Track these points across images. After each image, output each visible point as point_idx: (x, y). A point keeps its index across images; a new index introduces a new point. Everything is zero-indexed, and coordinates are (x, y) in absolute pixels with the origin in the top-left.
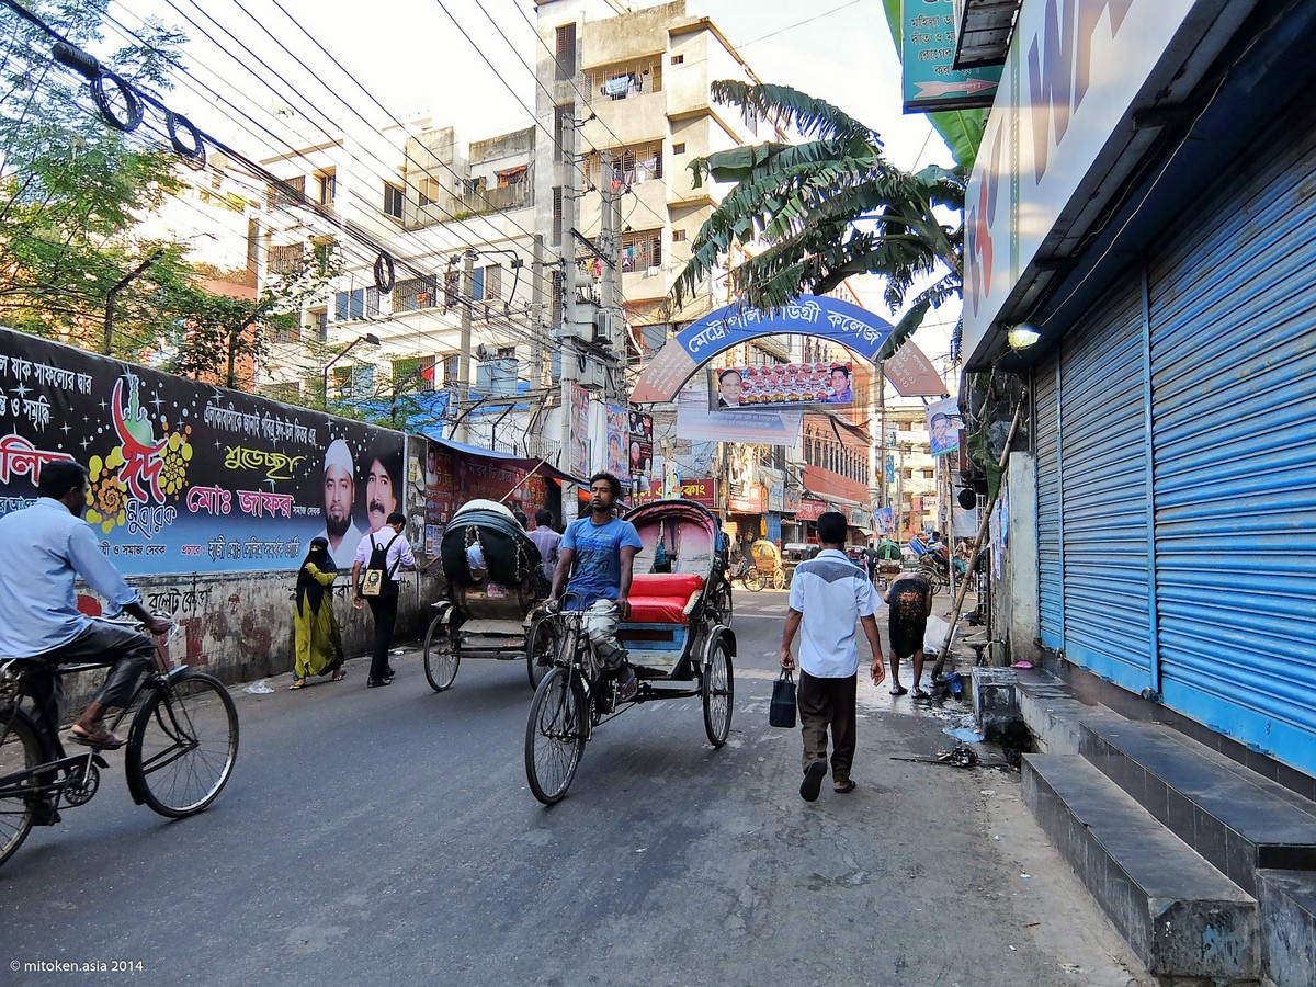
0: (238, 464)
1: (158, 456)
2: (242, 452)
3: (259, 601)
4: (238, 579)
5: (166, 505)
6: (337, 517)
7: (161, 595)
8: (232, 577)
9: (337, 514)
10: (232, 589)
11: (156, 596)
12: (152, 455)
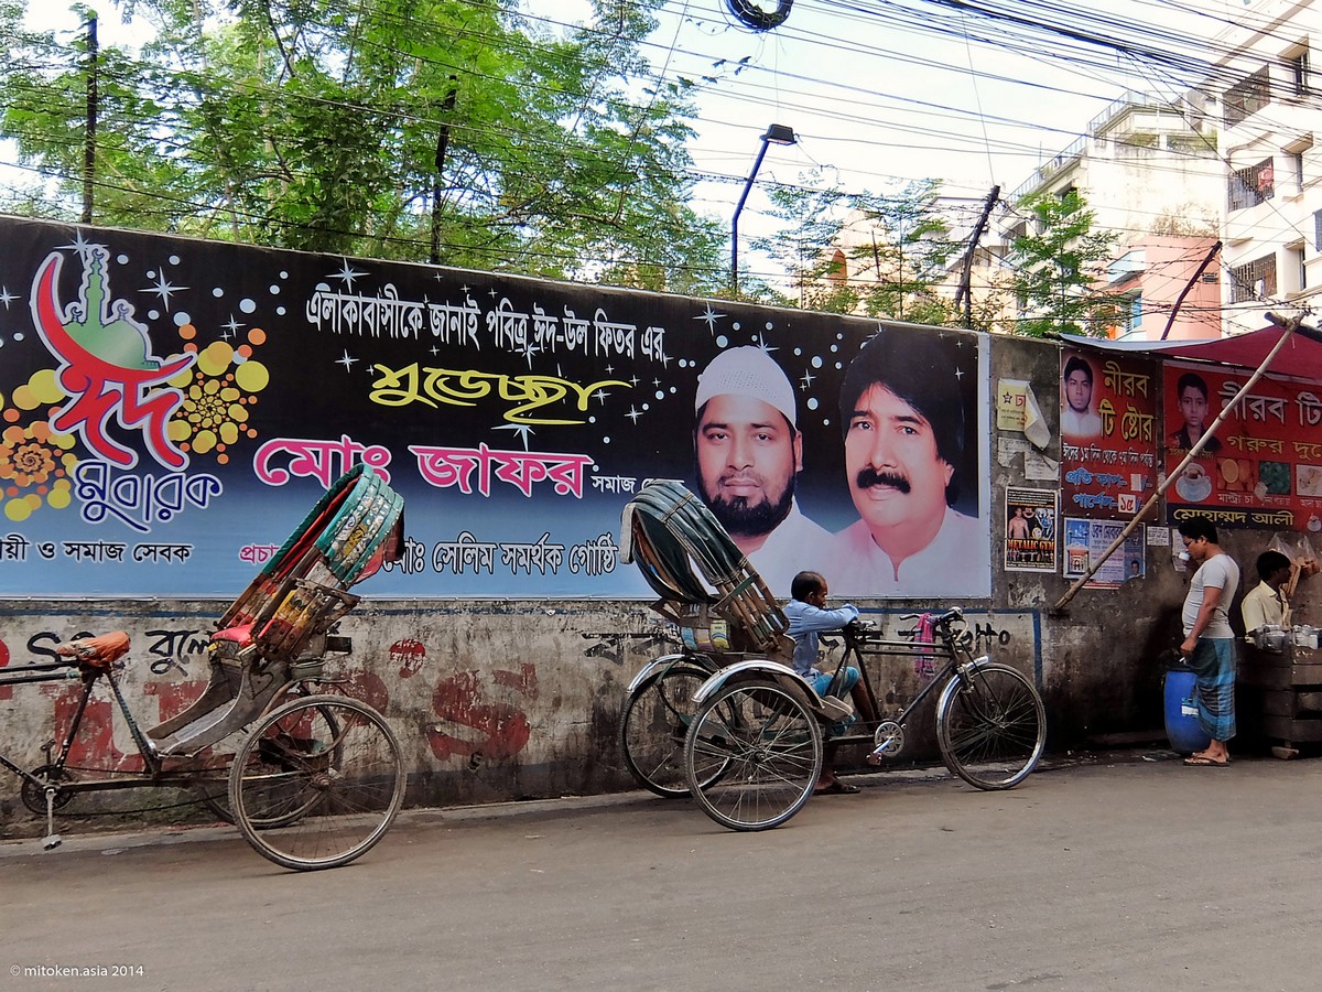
0: (411, 395)
1: (165, 385)
2: (423, 376)
3: (486, 657)
4: (420, 612)
5: (189, 472)
6: (744, 499)
7: (186, 634)
8: (403, 607)
9: (741, 491)
10: (401, 630)
11: (170, 636)
12: (149, 384)
